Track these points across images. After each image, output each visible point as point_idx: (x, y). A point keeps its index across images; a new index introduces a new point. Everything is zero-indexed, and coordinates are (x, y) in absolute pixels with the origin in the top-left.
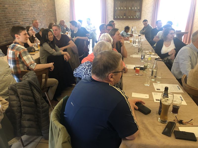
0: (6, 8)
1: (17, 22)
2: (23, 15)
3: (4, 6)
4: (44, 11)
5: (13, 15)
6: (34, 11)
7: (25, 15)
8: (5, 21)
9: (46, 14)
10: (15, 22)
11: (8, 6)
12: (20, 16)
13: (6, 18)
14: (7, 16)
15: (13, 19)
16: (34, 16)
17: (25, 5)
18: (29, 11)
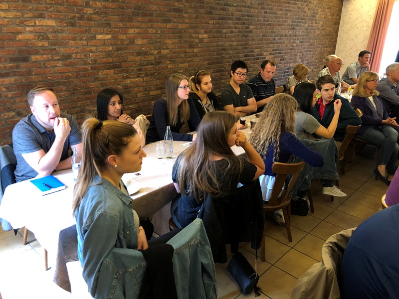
0: (251, 32)
1: (261, 55)
2: (274, 43)
3: (247, 28)
4: (314, 36)
5: (259, 44)
6: (296, 36)
7: (277, 43)
8: (244, 53)
9: (316, 41)
10: (258, 55)
11: (254, 27)
12: (269, 45)
13: (246, 48)
14: (249, 45)
15: (256, 50)
16: (292, 46)
17: (282, 25)
18: (286, 36)
